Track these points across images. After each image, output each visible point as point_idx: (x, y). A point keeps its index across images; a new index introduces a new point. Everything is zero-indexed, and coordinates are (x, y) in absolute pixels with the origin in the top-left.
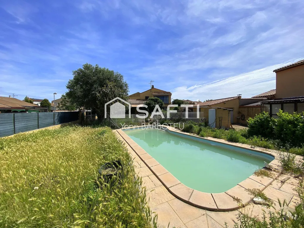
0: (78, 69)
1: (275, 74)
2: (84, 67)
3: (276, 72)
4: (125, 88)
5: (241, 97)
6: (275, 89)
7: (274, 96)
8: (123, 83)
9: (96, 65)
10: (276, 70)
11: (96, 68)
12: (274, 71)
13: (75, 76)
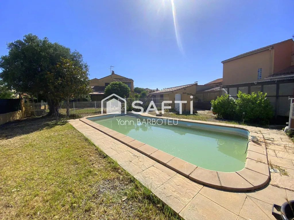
0: (16, 41)
1: (222, 64)
2: (25, 38)
3: (223, 63)
4: (85, 70)
5: (197, 84)
6: (222, 78)
7: (221, 84)
8: (82, 64)
9: (45, 38)
10: (223, 61)
11: (44, 41)
12: (222, 62)
13: (11, 50)
